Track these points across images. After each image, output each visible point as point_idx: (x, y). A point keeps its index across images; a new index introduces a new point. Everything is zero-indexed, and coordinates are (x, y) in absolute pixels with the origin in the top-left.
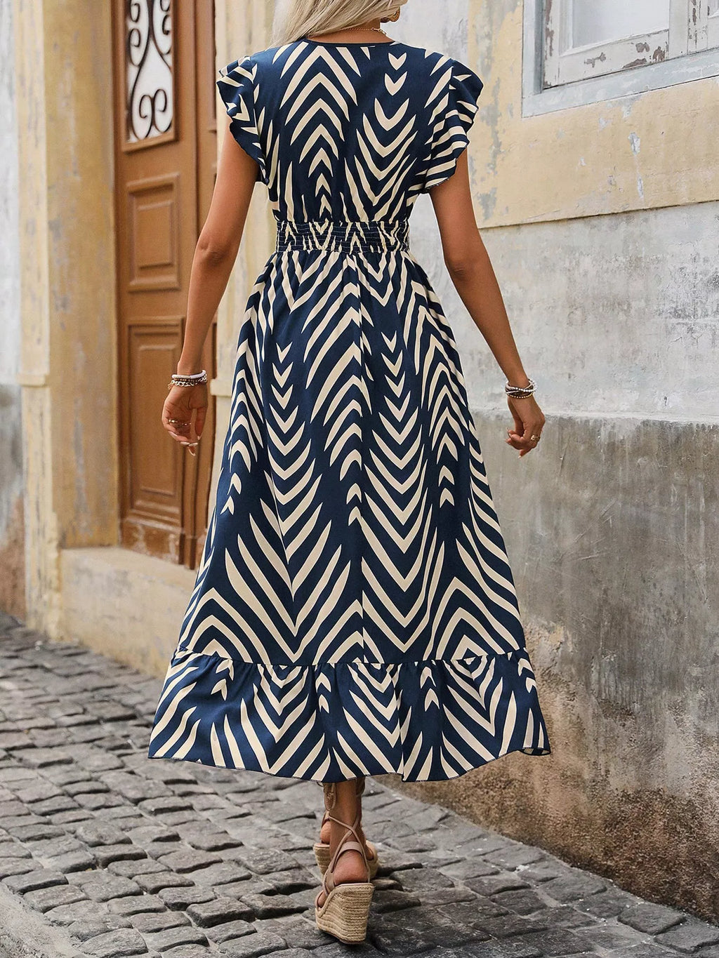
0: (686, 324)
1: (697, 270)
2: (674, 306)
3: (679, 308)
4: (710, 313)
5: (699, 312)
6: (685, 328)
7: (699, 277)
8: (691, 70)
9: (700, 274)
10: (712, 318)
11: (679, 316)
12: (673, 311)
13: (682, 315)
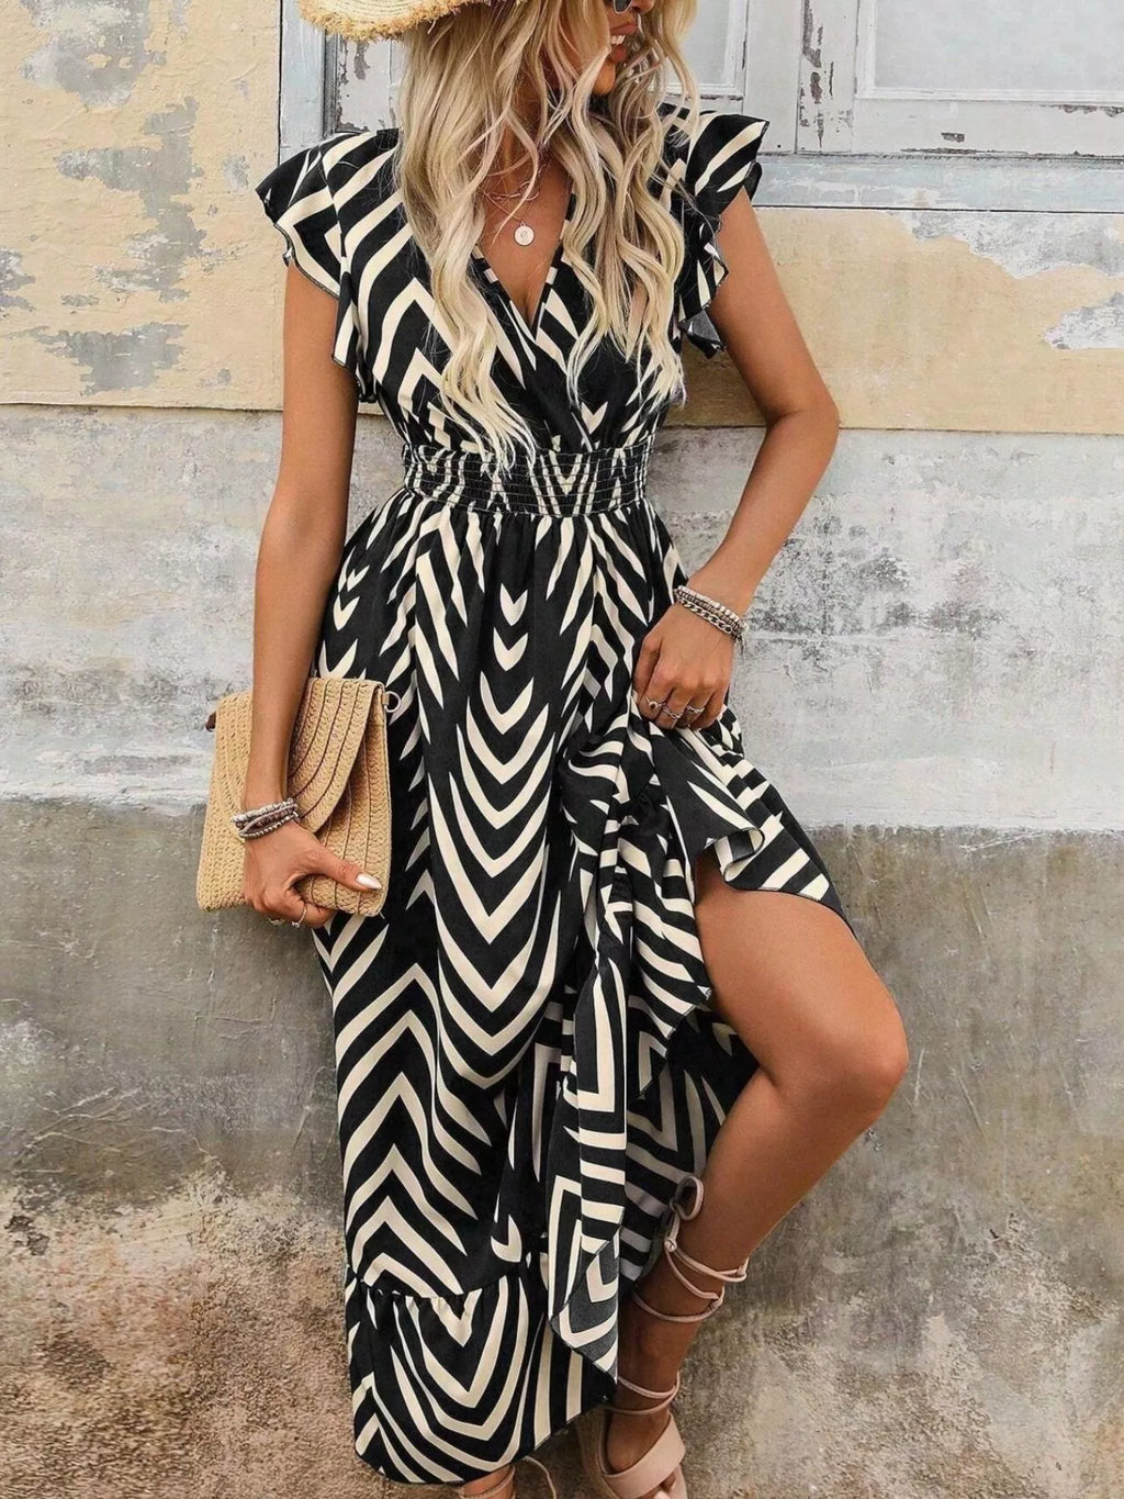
0: (800, 643)
1: (832, 549)
2: (766, 608)
3: (780, 612)
4: (866, 626)
5: (838, 623)
6: (797, 651)
7: (839, 561)
8: (825, 187)
9: (841, 555)
10: (873, 636)
11: (781, 628)
12: (762, 616)
13: (789, 626)
